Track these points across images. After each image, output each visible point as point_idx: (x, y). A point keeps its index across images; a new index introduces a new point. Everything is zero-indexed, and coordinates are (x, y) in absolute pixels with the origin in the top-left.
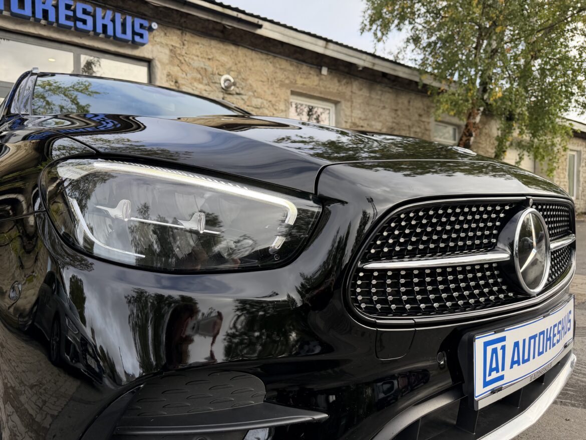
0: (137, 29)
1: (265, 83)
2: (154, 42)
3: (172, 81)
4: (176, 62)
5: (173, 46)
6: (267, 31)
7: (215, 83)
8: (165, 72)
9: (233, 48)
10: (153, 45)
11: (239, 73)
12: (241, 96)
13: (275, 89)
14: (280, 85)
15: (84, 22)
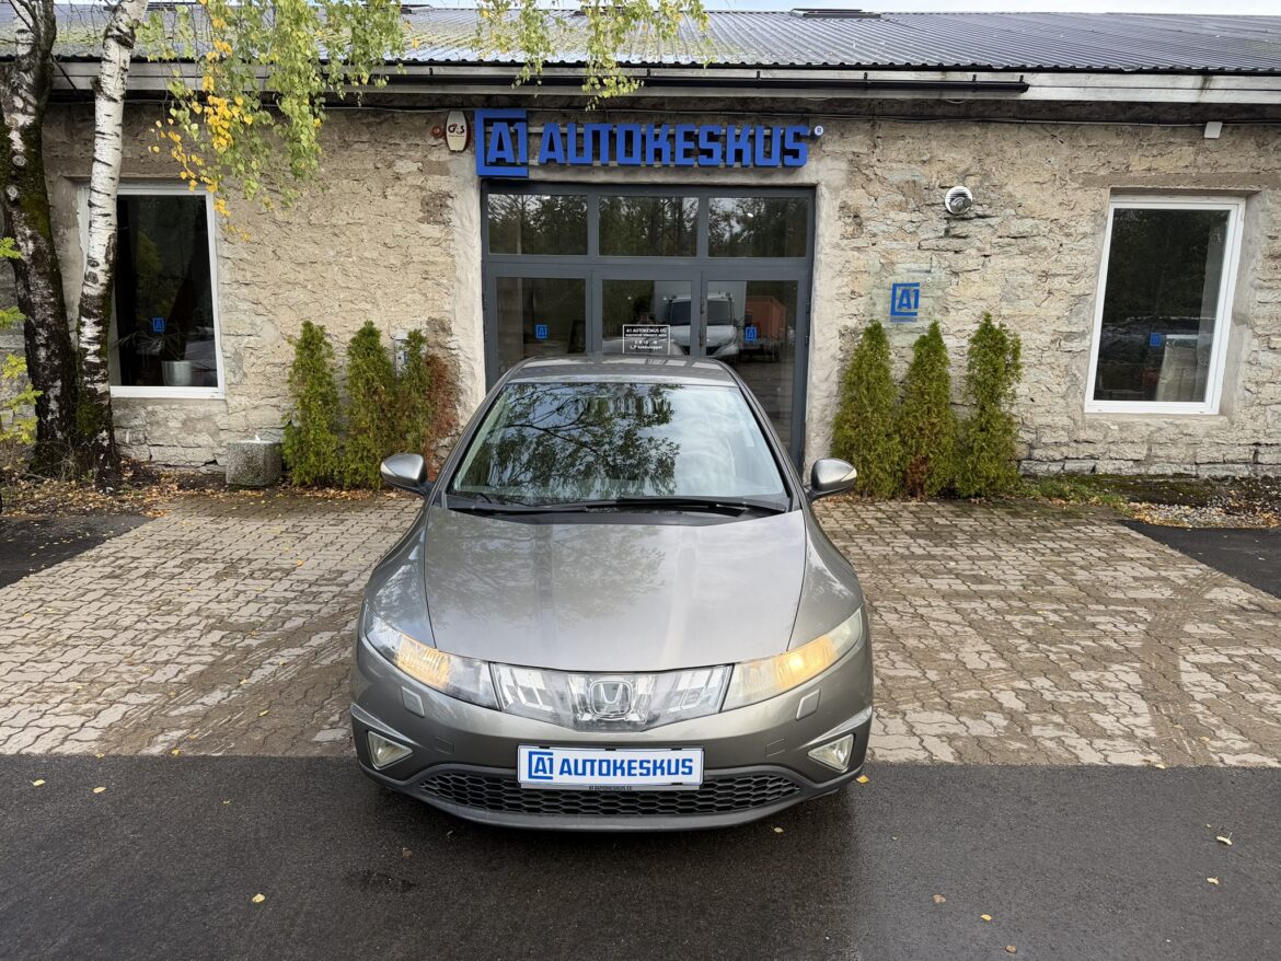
0: (790, 144)
1: (1044, 186)
2: (822, 154)
3: (849, 217)
4: (859, 179)
5: (854, 153)
6: (1043, 89)
7: (933, 204)
8: (837, 203)
9: (976, 130)
10: (819, 160)
11: (986, 176)
12: (987, 219)
13: (1069, 192)
14: (1083, 183)
15: (709, 153)
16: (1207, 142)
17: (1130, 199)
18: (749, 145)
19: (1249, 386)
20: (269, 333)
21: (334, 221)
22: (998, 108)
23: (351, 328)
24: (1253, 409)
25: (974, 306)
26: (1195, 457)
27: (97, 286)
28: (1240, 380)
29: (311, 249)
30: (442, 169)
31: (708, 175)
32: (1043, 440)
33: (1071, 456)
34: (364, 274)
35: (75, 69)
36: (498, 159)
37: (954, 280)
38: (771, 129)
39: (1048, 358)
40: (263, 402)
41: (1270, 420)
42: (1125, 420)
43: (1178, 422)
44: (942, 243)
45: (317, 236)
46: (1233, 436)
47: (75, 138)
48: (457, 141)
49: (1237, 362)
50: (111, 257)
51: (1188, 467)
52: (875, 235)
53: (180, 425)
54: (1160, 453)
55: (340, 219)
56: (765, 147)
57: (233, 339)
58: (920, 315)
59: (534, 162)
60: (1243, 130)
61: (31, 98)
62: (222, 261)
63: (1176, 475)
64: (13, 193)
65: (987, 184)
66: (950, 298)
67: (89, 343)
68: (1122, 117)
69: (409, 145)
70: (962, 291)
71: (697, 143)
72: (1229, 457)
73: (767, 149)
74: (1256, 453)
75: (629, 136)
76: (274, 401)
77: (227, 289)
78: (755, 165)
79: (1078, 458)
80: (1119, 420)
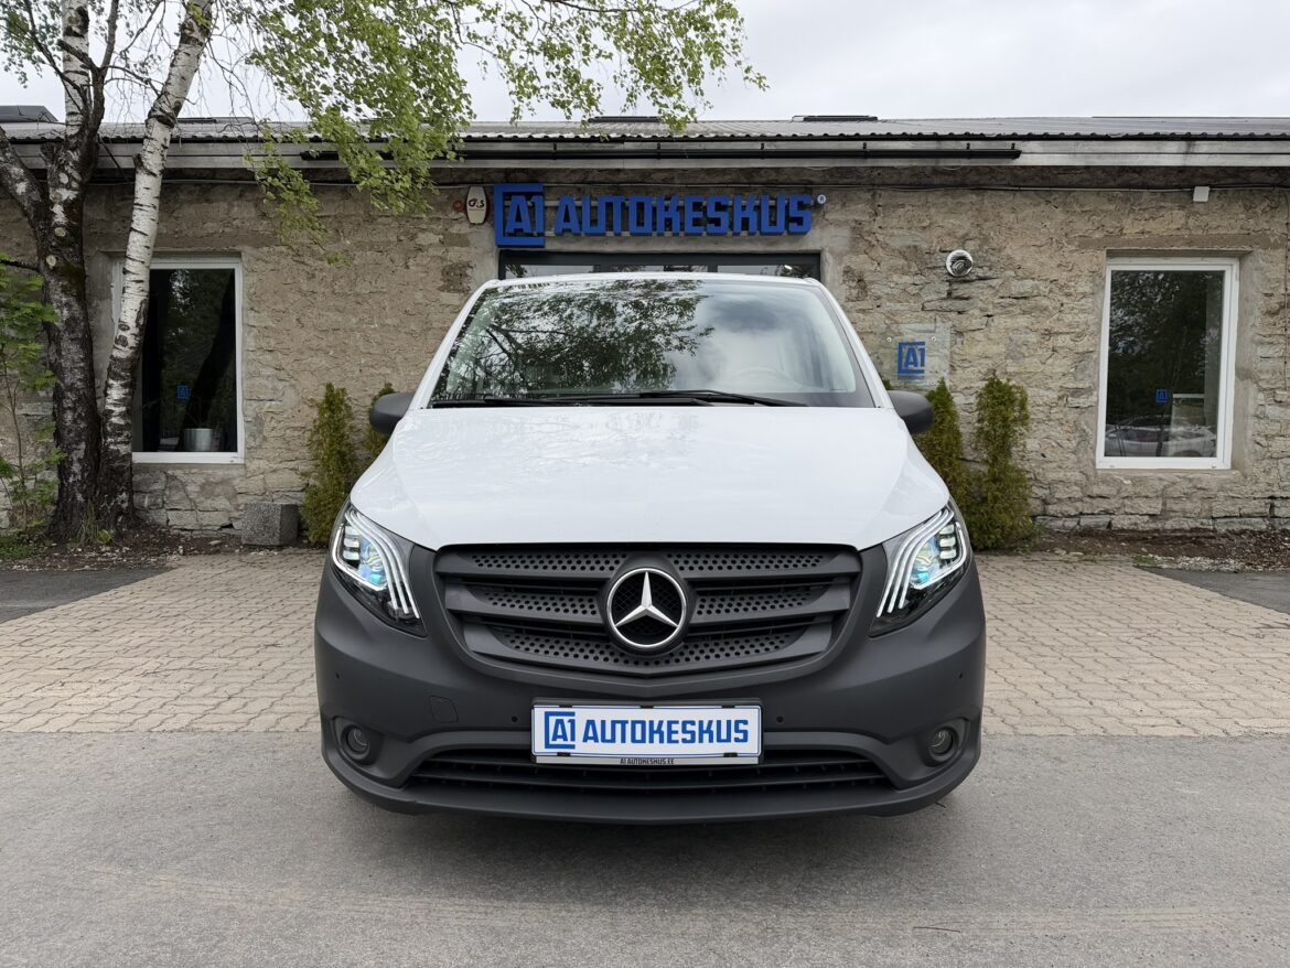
0: (794, 212)
1: (1042, 249)
2: (825, 222)
3: (853, 281)
4: (862, 245)
5: (856, 221)
6: (1034, 156)
7: (934, 268)
8: (841, 268)
9: (974, 197)
10: (822, 228)
11: (986, 240)
12: (988, 281)
13: (1066, 254)
14: (1079, 246)
15: (717, 222)
16: (1198, 206)
17: (1126, 260)
18: (755, 214)
19: (1258, 439)
20: (291, 397)
21: (357, 290)
22: (993, 177)
23: (371, 392)
24: (1265, 462)
25: (981, 364)
26: (1211, 510)
27: (127, 349)
28: (1250, 433)
29: (334, 316)
30: (463, 241)
31: (716, 243)
32: (1057, 495)
33: (1086, 511)
34: (387, 341)
35: (119, 149)
36: (516, 230)
37: (958, 339)
38: (776, 199)
39: (1056, 414)
40: (282, 466)
41: (1283, 473)
42: (1138, 475)
43: (1191, 476)
44: (945, 304)
45: (341, 303)
46: (1247, 489)
47: (114, 216)
48: (477, 215)
49: (1245, 416)
50: (141, 322)
51: (1204, 521)
52: (879, 298)
53: (198, 489)
54: (1176, 508)
55: (363, 288)
56: (770, 217)
57: (255, 404)
58: (927, 373)
59: (550, 233)
60: (1230, 194)
61: (76, 175)
62: (248, 329)
63: (1192, 530)
64: (52, 261)
65: (986, 247)
66: (956, 357)
67: (115, 405)
68: (1112, 183)
69: (431, 219)
70: (967, 349)
71: (705, 213)
72: (1245, 511)
73: (773, 219)
74: (1272, 506)
75: (641, 206)
76: (292, 465)
77: (252, 356)
78: (762, 234)
79: (1093, 514)
80: (1132, 475)
